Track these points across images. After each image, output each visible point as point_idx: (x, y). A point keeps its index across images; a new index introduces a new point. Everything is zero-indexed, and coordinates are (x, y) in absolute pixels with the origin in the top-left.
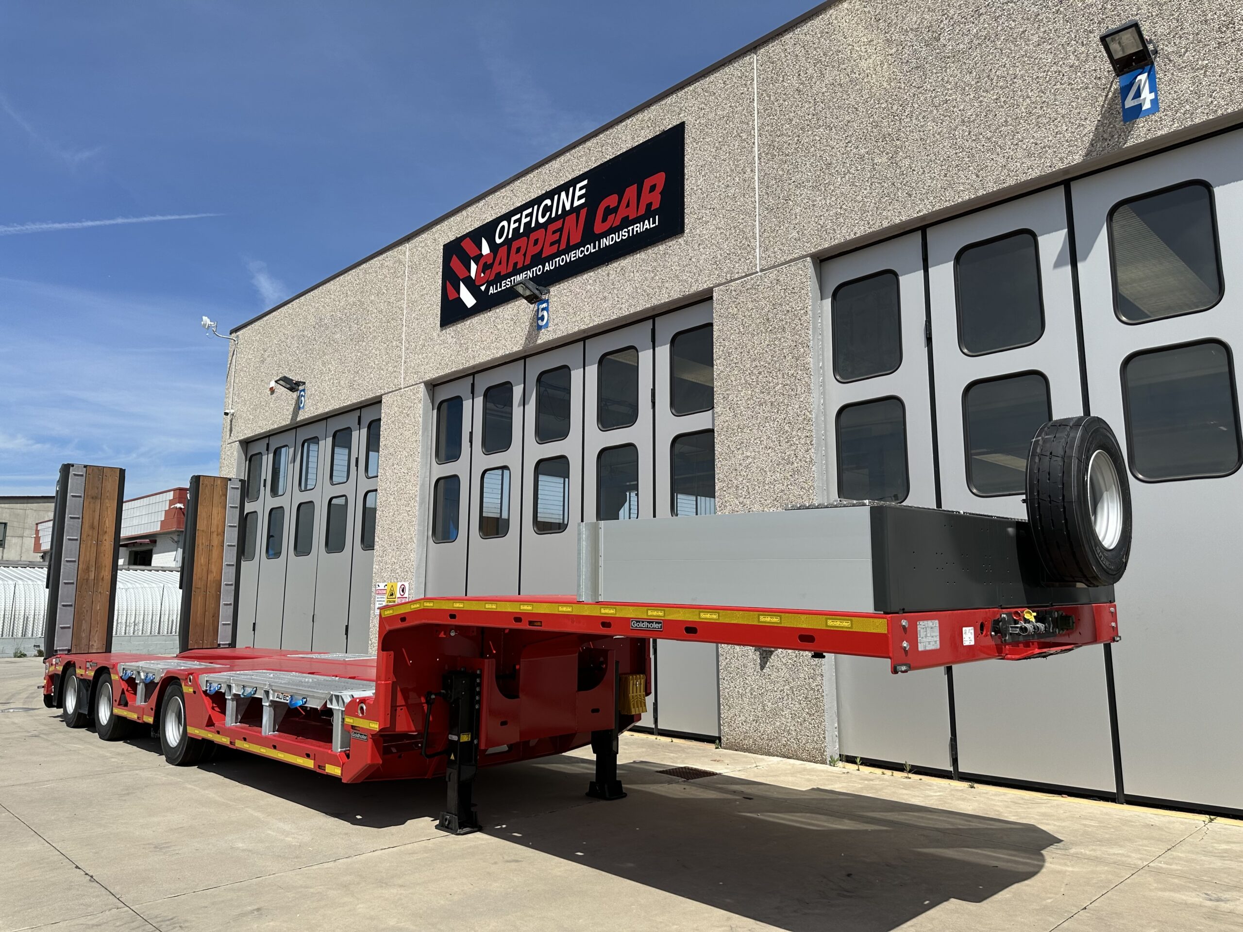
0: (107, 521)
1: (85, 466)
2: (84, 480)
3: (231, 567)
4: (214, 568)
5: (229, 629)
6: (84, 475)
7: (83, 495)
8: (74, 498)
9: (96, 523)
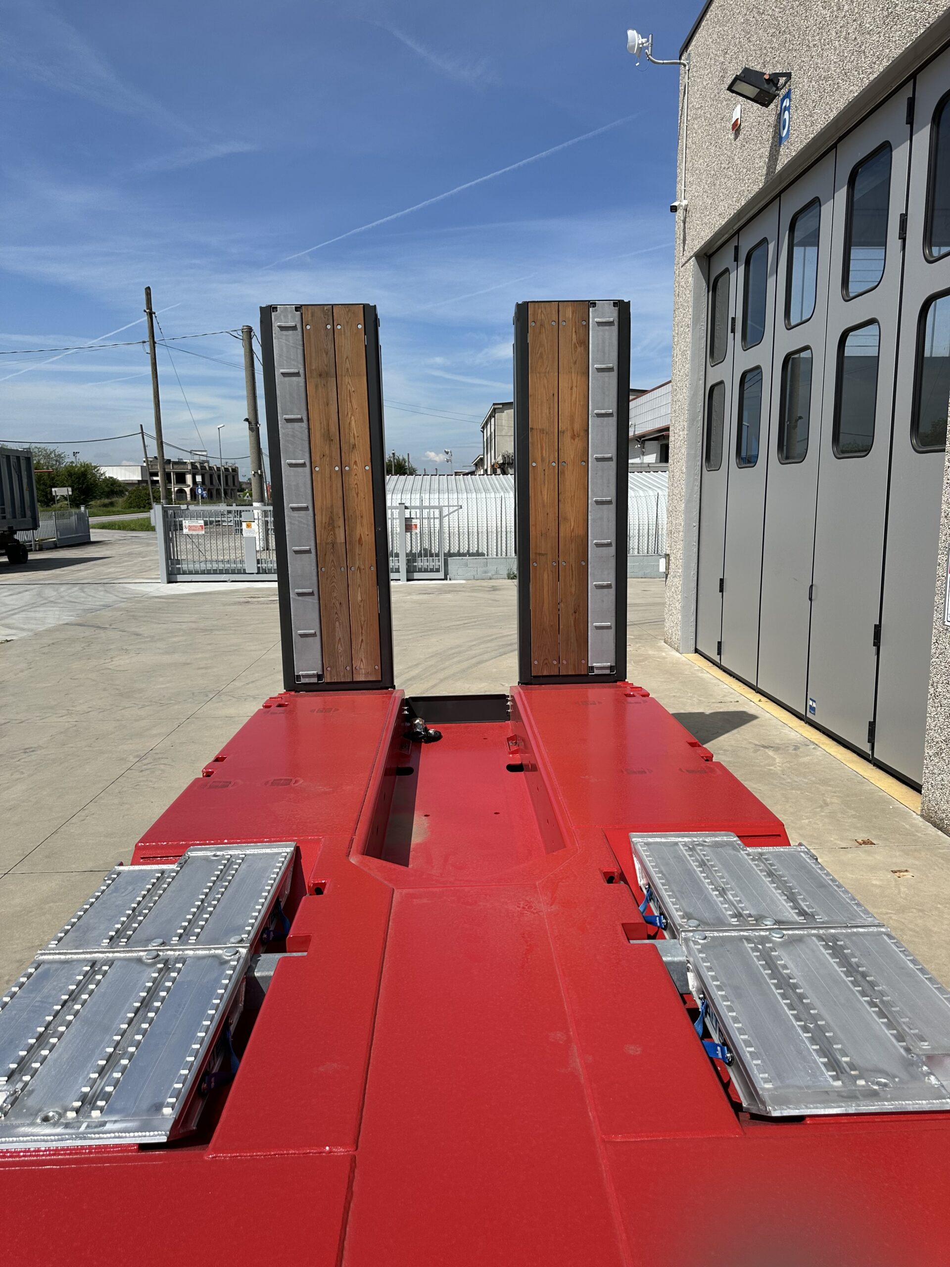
0: (353, 423)
1: (298, 308)
2: (300, 337)
3: (605, 507)
4: (570, 512)
5: (610, 636)
6: (299, 326)
7: (302, 372)
8: (287, 379)
9: (334, 429)
